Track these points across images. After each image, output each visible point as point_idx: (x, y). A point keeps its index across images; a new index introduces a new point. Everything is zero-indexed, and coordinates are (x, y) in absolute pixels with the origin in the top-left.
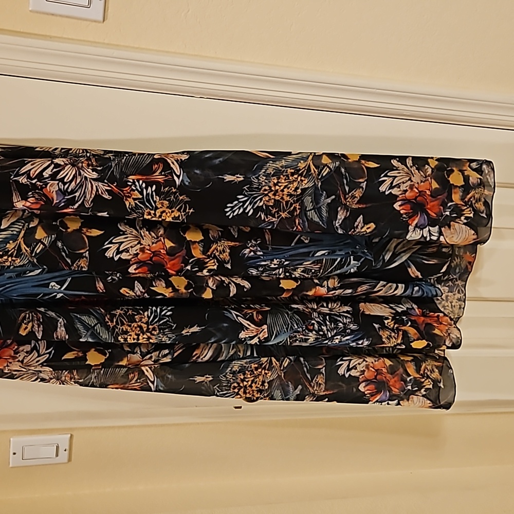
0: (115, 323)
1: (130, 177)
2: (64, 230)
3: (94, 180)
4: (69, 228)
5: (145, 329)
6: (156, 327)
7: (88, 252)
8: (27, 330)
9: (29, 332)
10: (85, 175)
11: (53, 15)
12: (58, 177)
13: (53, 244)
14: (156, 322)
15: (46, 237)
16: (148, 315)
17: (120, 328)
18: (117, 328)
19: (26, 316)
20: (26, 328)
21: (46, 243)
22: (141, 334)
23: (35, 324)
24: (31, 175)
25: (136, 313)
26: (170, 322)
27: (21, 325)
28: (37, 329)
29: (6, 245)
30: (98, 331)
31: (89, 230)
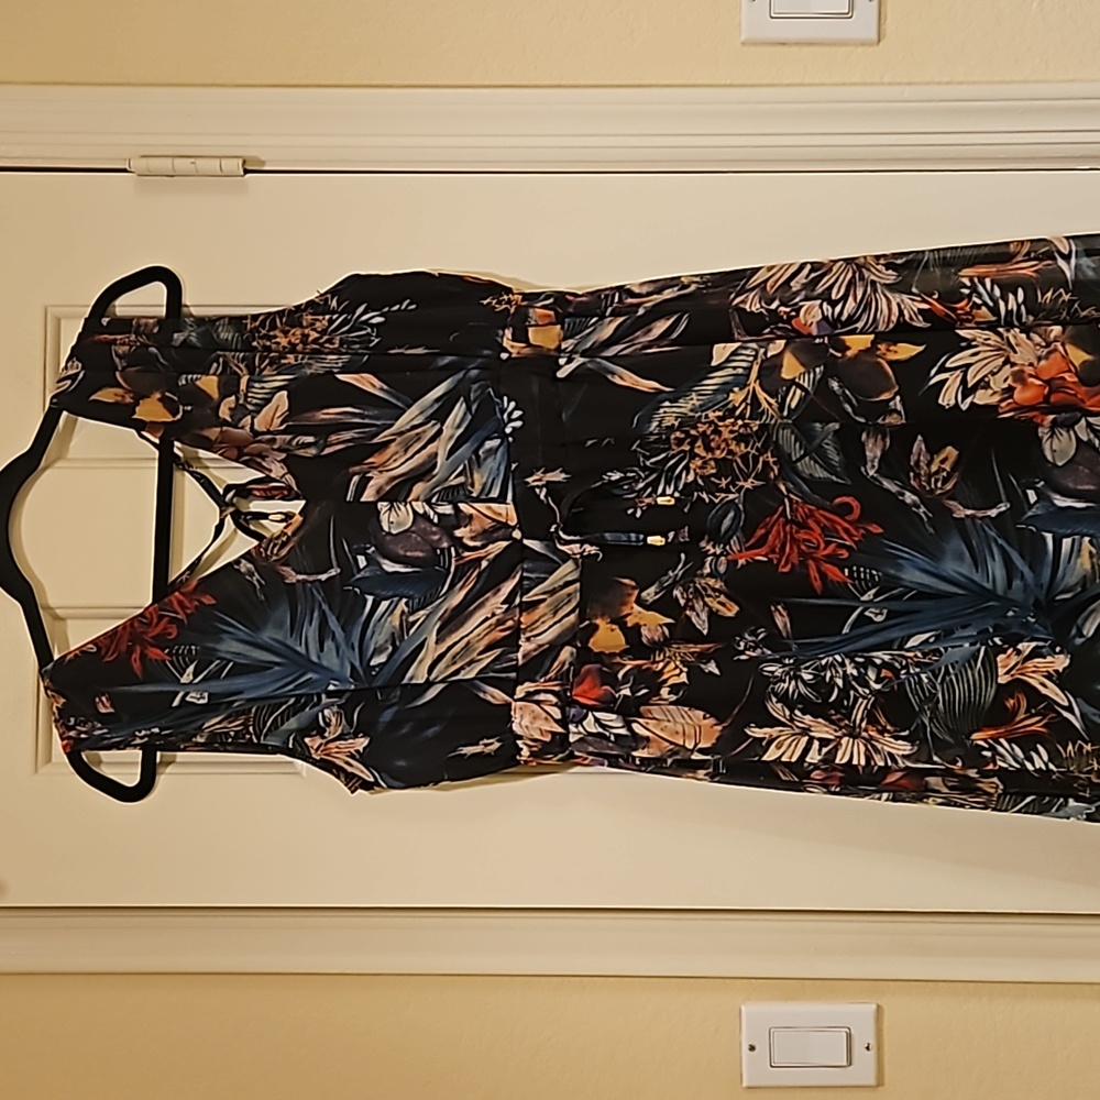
1: (966, 272)
2: (839, 355)
7: (898, 398)
10: (873, 277)
12: (820, 289)
24: (768, 288)
29: (728, 396)
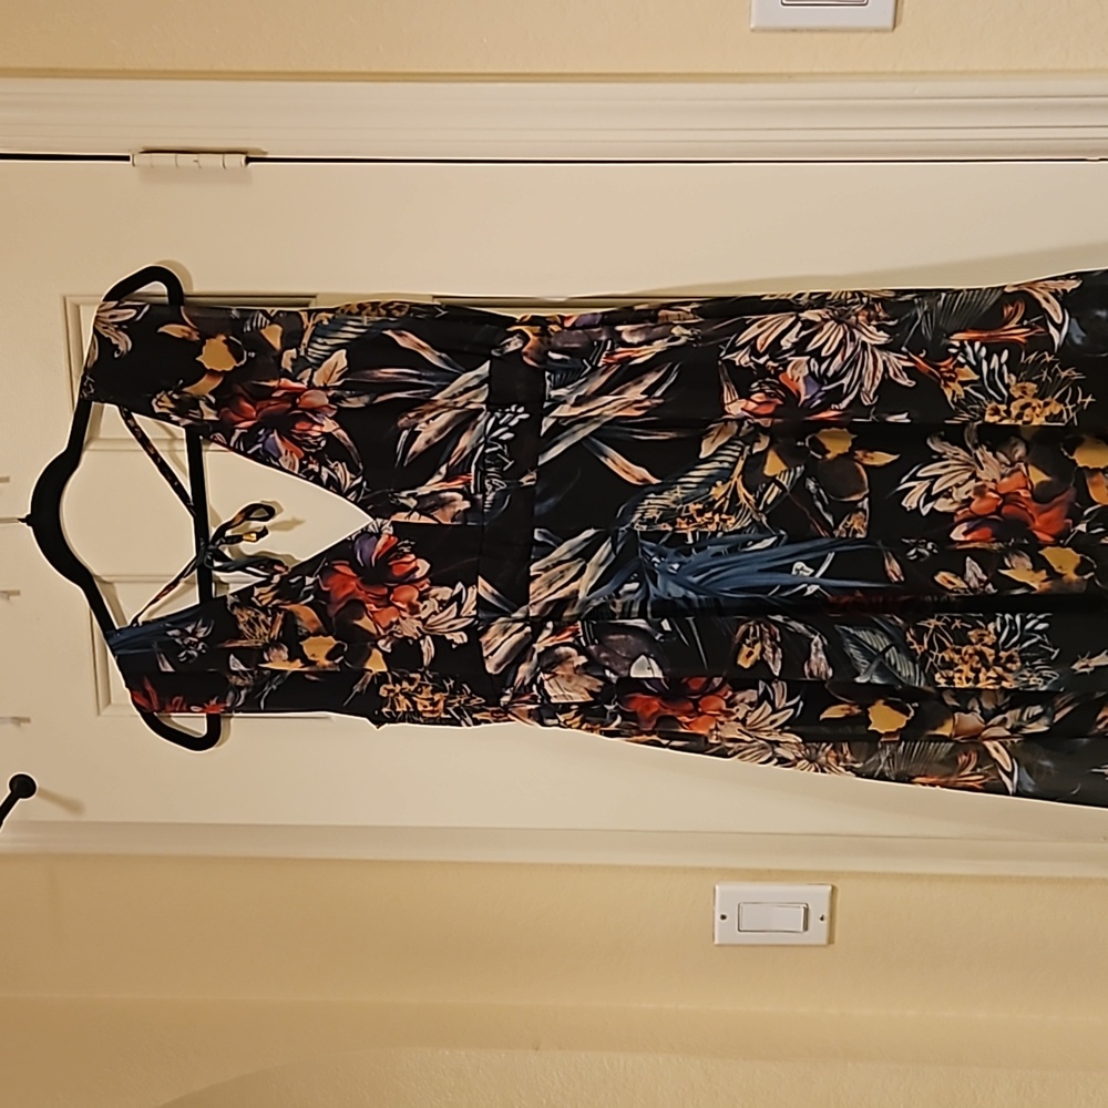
0: (926, 646)
3: (880, 347)
4: (828, 452)
5: (991, 659)
6: (1016, 654)
8: (752, 658)
9: (757, 662)
11: (794, 30)
13: (799, 484)
14: (1015, 645)
15: (785, 472)
16: (995, 629)
17: (937, 657)
18: (932, 656)
19: (748, 630)
20: (751, 653)
21: (784, 483)
22: (983, 670)
23: (766, 647)
25: (970, 626)
26: (1045, 644)
27: (739, 647)
28: (771, 656)
30: (893, 662)
31: (869, 454)
